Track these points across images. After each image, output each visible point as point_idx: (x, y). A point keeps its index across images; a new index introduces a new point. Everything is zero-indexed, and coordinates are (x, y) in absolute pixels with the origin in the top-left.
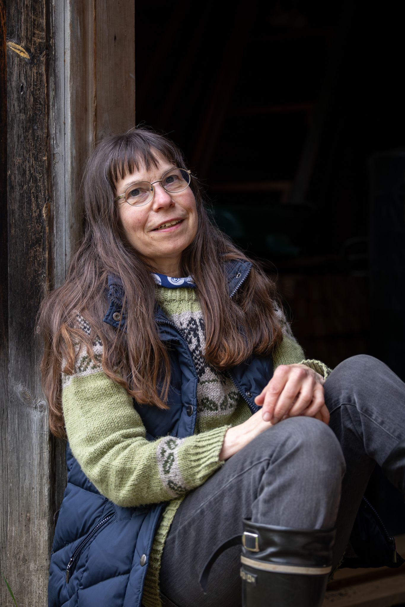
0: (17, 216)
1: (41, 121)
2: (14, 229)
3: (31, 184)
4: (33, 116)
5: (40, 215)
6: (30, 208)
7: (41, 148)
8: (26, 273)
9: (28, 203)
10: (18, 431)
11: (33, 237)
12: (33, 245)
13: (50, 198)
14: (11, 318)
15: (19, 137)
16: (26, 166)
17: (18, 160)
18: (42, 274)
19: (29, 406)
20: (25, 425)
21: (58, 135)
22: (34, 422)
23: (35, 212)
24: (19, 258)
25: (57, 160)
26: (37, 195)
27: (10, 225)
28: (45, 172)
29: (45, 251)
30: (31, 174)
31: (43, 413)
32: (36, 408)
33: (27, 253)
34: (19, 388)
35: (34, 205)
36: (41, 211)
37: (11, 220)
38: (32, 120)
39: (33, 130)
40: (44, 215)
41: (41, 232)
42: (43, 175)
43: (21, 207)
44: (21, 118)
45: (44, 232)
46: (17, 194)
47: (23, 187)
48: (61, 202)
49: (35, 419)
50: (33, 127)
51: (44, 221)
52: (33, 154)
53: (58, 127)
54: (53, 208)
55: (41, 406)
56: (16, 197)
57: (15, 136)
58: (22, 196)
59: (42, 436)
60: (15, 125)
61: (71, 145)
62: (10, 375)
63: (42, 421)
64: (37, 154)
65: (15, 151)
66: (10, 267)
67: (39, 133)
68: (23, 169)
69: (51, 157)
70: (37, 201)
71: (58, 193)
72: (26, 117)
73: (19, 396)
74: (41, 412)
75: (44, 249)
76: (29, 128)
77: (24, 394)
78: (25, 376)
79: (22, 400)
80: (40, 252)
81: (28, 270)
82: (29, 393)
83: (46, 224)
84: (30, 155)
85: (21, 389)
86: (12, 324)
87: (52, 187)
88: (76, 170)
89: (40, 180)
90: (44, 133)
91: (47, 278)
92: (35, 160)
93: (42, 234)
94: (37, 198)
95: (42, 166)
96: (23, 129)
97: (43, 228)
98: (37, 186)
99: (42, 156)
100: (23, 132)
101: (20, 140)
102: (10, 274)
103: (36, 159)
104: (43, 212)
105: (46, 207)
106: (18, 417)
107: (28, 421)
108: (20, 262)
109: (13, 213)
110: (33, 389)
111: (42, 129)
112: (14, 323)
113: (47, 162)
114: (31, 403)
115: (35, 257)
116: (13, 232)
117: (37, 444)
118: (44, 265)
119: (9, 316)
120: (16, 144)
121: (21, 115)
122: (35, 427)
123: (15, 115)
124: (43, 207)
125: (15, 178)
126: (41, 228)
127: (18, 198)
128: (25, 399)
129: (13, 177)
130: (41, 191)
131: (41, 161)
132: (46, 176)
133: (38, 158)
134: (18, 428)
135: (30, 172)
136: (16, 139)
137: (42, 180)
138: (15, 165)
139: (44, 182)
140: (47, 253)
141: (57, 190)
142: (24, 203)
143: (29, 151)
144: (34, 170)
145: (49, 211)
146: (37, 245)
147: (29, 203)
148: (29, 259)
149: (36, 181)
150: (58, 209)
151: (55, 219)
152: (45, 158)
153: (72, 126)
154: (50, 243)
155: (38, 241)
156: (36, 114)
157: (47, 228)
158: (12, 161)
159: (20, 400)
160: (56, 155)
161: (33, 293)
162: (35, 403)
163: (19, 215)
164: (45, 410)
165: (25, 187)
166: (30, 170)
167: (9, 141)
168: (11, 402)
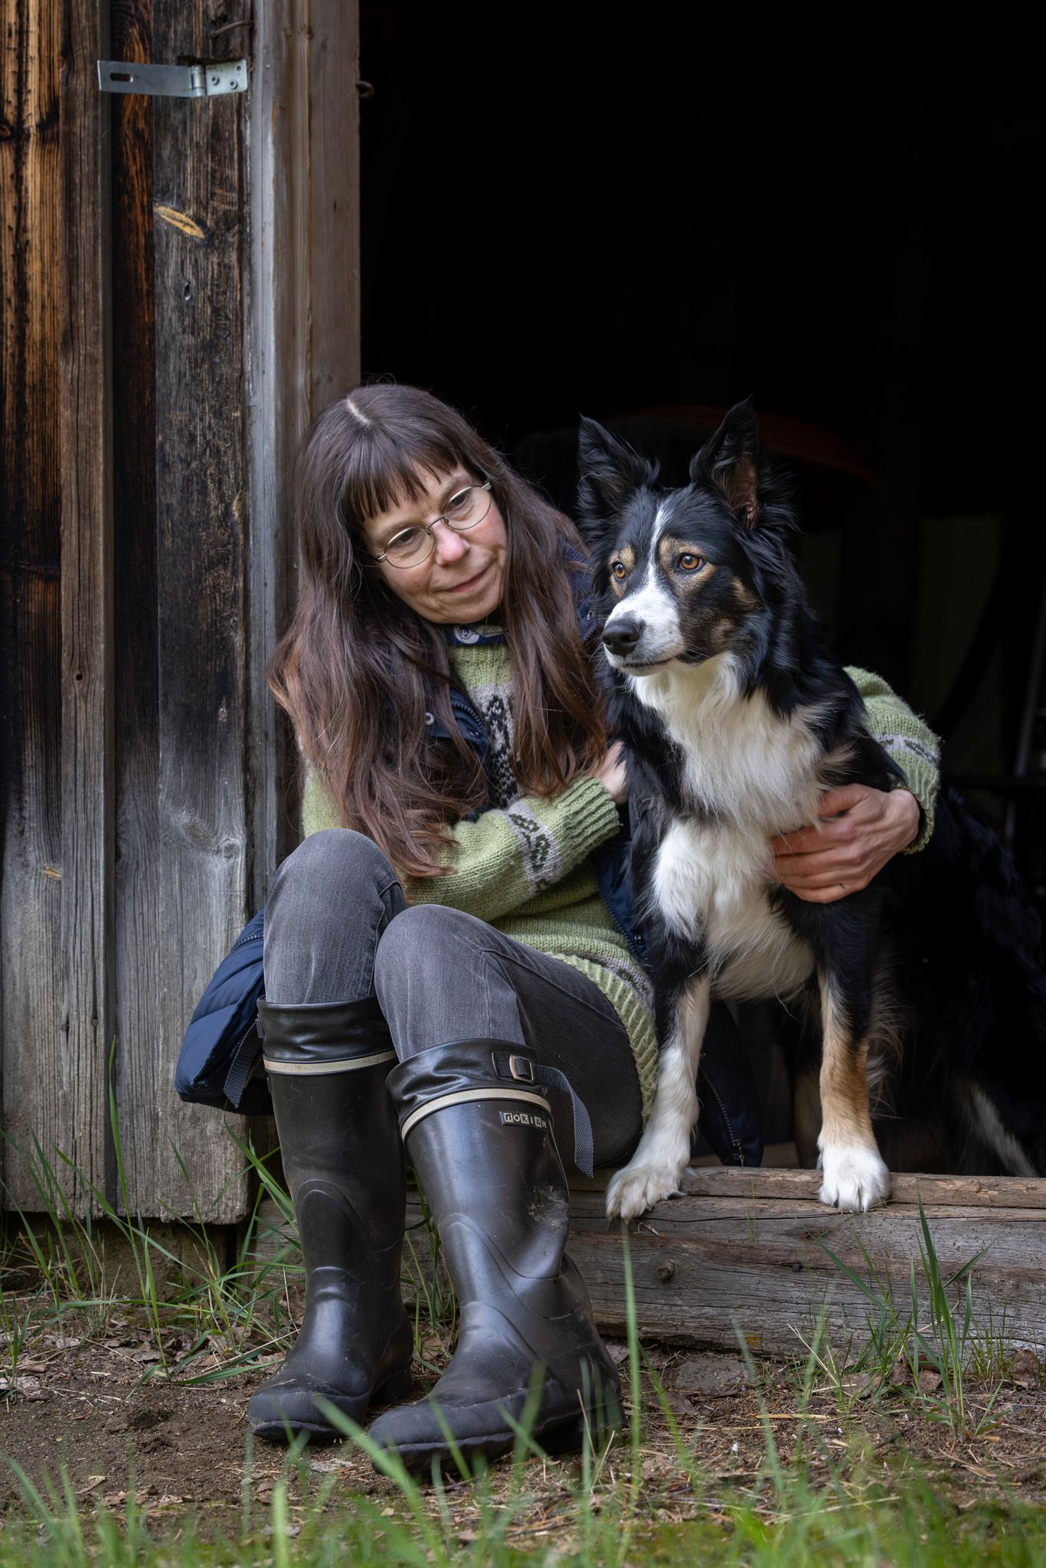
0: (176, 516)
1: (228, 349)
2: (170, 539)
3: (207, 458)
4: (211, 340)
5: (227, 513)
6: (205, 504)
7: (228, 397)
8: (196, 615)
9: (200, 493)
10: (181, 894)
11: (212, 552)
12: (212, 565)
13: (244, 484)
14: (165, 695)
15: (181, 376)
16: (195, 428)
17: (178, 417)
18: (230, 616)
19: (204, 850)
20: (196, 884)
21: (255, 373)
22: (214, 877)
23: (216, 508)
24: (180, 589)
25: (253, 418)
26: (220, 479)
27: (163, 532)
28: (237, 438)
29: (237, 577)
30: (208, 443)
31: (232, 860)
32: (218, 852)
33: (199, 581)
34: (182, 819)
35: (213, 496)
36: (228, 507)
37: (165, 522)
38: (210, 348)
39: (212, 364)
40: (237, 514)
41: (229, 543)
42: (233, 444)
43: (186, 500)
44: (186, 342)
45: (235, 545)
46: (178, 474)
47: (189, 464)
48: (259, 493)
49: (216, 871)
50: (210, 359)
51: (234, 524)
52: (211, 407)
53: (255, 360)
54: (249, 502)
55: (230, 848)
56: (174, 482)
57: (172, 375)
58: (188, 480)
59: (231, 900)
60: (172, 355)
61: (276, 392)
62: (161, 797)
63: (231, 873)
64: (221, 407)
65: (172, 401)
66: (162, 605)
67: (225, 370)
68: (190, 434)
69: (246, 412)
70: (220, 489)
71: (256, 476)
72: (196, 340)
73: (183, 832)
74: (229, 857)
75: (234, 574)
76: (203, 360)
77: (192, 829)
78: (194, 797)
79: (189, 839)
80: (226, 578)
81: (201, 611)
82: (203, 825)
83: (239, 529)
84: (204, 408)
85: (187, 821)
86: (165, 707)
87: (247, 466)
88: (281, 437)
89: (225, 452)
90: (234, 370)
91: (240, 624)
92: (215, 417)
93: (230, 547)
94: (220, 483)
95: (232, 428)
96: (190, 363)
97: (233, 535)
98: (219, 463)
99: (230, 411)
100: (191, 368)
101: (184, 381)
102: (163, 619)
103: (218, 414)
104: (234, 508)
105: (240, 500)
106: (181, 869)
107: (201, 875)
108: (184, 597)
109: (168, 511)
110: (211, 819)
111: (230, 362)
112: (171, 706)
113: (240, 420)
114: (209, 843)
115: (216, 587)
116: (168, 543)
117: (220, 915)
118: (234, 600)
119: (160, 693)
120: (175, 387)
121: (186, 336)
122: (216, 885)
123: (173, 337)
124: (232, 498)
125: (173, 449)
126: (229, 537)
127: (179, 482)
128: (195, 836)
129: (167, 447)
130: (227, 471)
131: (227, 418)
132: (238, 446)
133: (221, 415)
134: (181, 890)
135: (205, 438)
136: (174, 381)
137: (230, 453)
138: (171, 425)
139: (234, 457)
140: (241, 579)
141: (254, 471)
142: (192, 493)
143: (203, 400)
144: (214, 434)
145: (244, 508)
146: (221, 567)
147: (204, 491)
148: (201, 591)
149: (217, 453)
150: (255, 502)
151: (251, 521)
152: (238, 414)
153: (277, 358)
154: (245, 563)
155: (223, 560)
156: (217, 337)
157: (241, 536)
158: (165, 418)
159: (183, 841)
160: (253, 410)
161: (211, 650)
162: (217, 842)
163: (181, 515)
164: (237, 854)
165: (194, 464)
166: (204, 435)
167: (159, 382)
168: (165, 844)
